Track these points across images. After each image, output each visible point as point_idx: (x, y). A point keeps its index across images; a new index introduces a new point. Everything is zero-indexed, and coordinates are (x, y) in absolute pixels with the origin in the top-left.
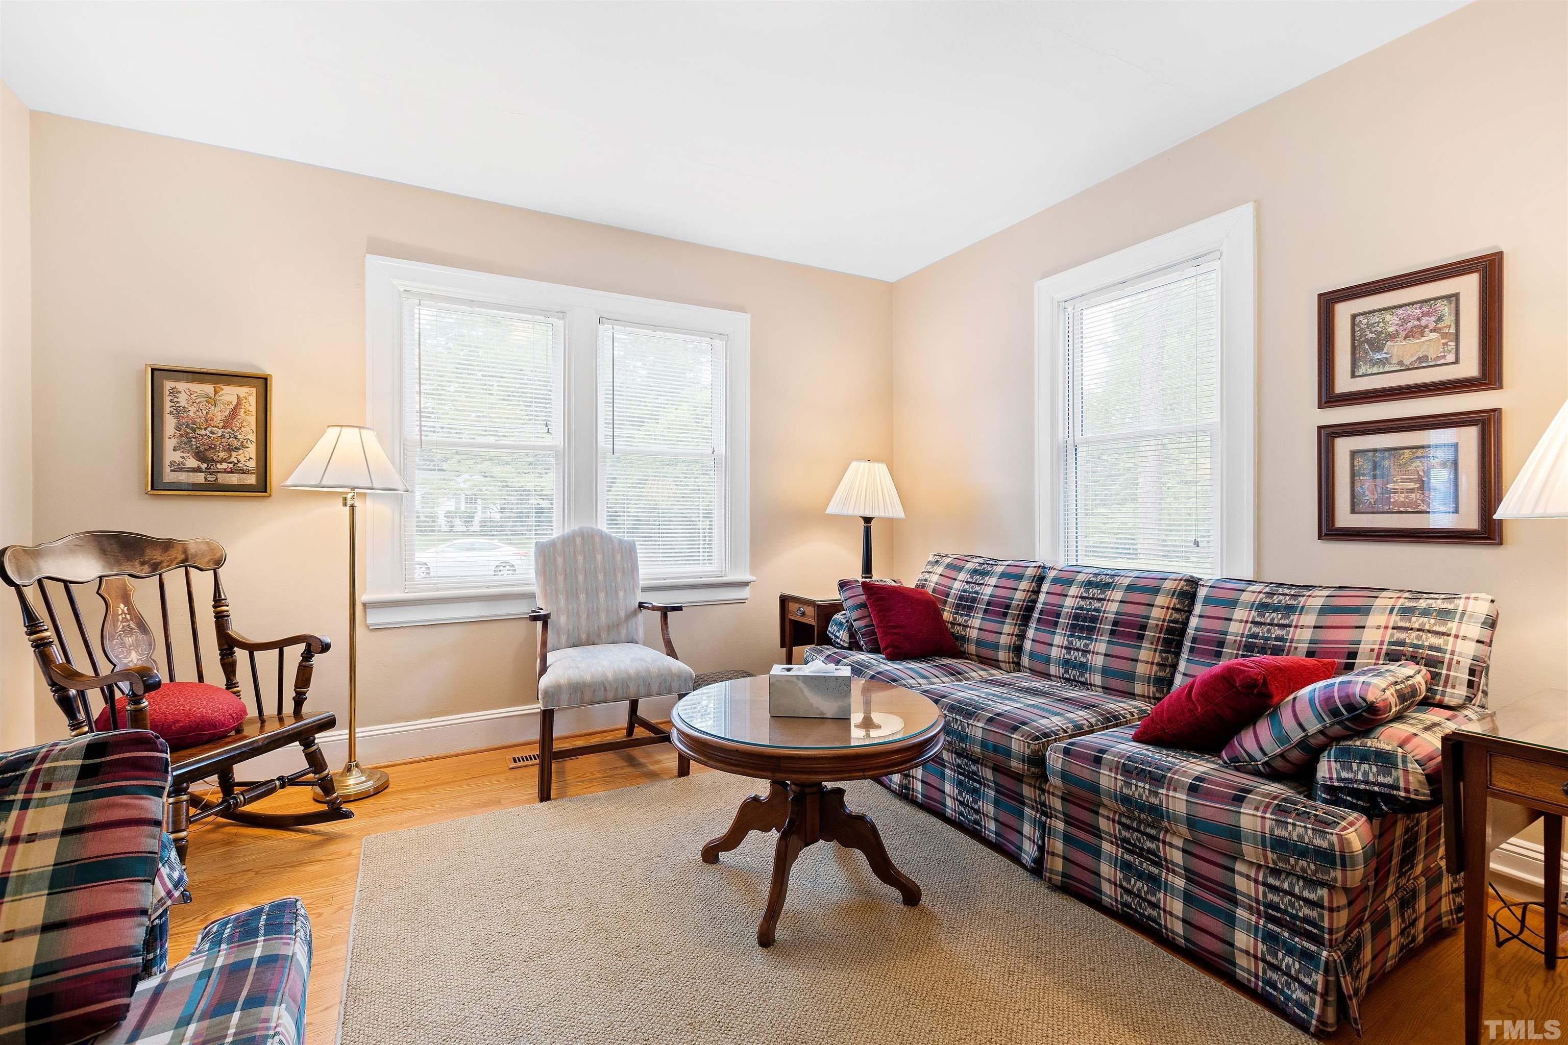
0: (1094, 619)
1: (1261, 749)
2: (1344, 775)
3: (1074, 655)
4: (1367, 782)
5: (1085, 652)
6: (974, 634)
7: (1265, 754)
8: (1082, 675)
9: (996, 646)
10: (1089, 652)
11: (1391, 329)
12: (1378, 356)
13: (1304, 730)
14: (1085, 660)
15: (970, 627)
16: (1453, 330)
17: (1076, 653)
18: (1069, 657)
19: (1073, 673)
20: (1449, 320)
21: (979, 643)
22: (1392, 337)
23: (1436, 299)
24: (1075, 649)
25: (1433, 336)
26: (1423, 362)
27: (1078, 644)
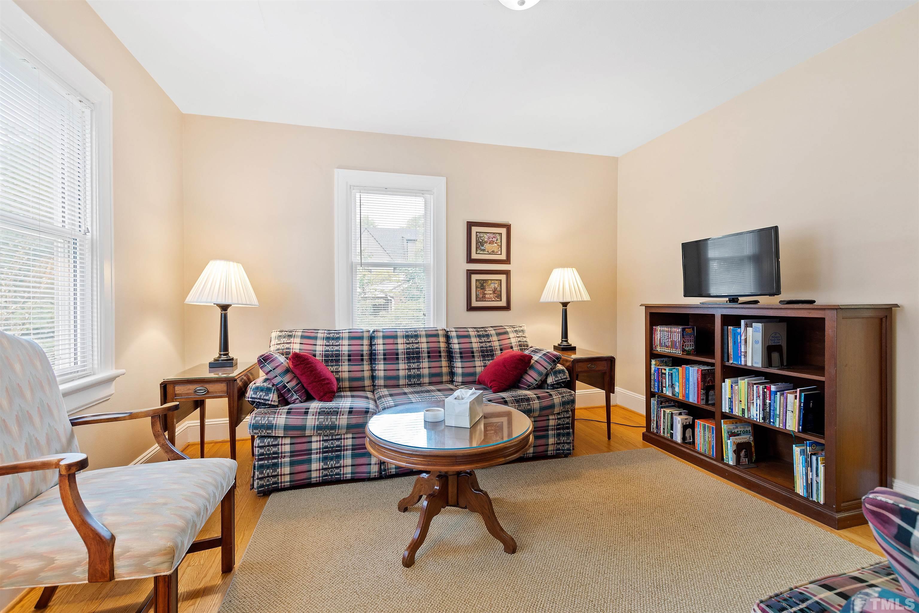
0: (418, 353)
1: (535, 380)
2: (556, 379)
3: (412, 372)
4: (562, 379)
5: (419, 369)
6: (346, 375)
7: (536, 381)
8: (419, 380)
9: (362, 379)
10: (420, 368)
11: (486, 240)
12: (482, 248)
13: (546, 369)
14: (419, 373)
15: (342, 372)
16: (500, 244)
17: (414, 370)
18: (410, 373)
19: (413, 381)
20: (499, 241)
21: (351, 379)
22: (486, 242)
23: (496, 233)
24: (413, 369)
25: (496, 245)
26: (493, 253)
27: (413, 366)
